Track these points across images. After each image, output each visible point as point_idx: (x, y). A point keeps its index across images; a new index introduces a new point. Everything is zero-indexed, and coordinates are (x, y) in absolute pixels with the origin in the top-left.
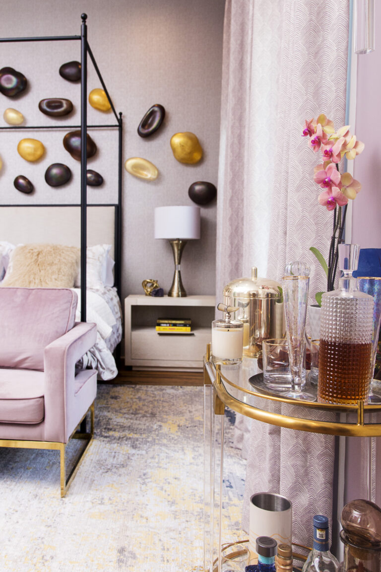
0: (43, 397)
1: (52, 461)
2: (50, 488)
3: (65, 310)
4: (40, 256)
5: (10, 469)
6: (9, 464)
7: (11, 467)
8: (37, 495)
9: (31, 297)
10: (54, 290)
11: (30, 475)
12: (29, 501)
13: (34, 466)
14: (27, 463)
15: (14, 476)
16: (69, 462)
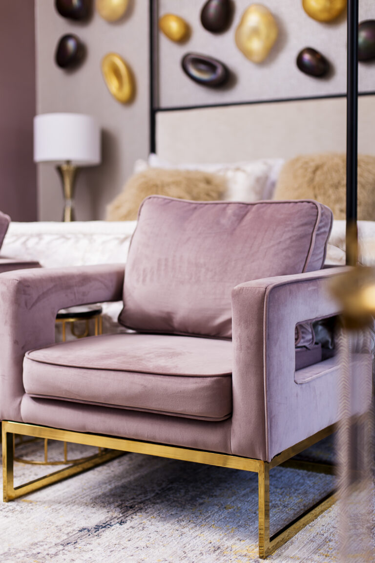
0: (229, 376)
1: (273, 502)
2: (248, 540)
3: (302, 237)
4: (319, 173)
5: (197, 505)
6: (200, 498)
7: (201, 501)
8: (219, 548)
9: (249, 217)
10: (286, 205)
11: (225, 518)
12: (201, 554)
13: (240, 505)
14: (230, 499)
15: (198, 514)
16: (303, 508)
